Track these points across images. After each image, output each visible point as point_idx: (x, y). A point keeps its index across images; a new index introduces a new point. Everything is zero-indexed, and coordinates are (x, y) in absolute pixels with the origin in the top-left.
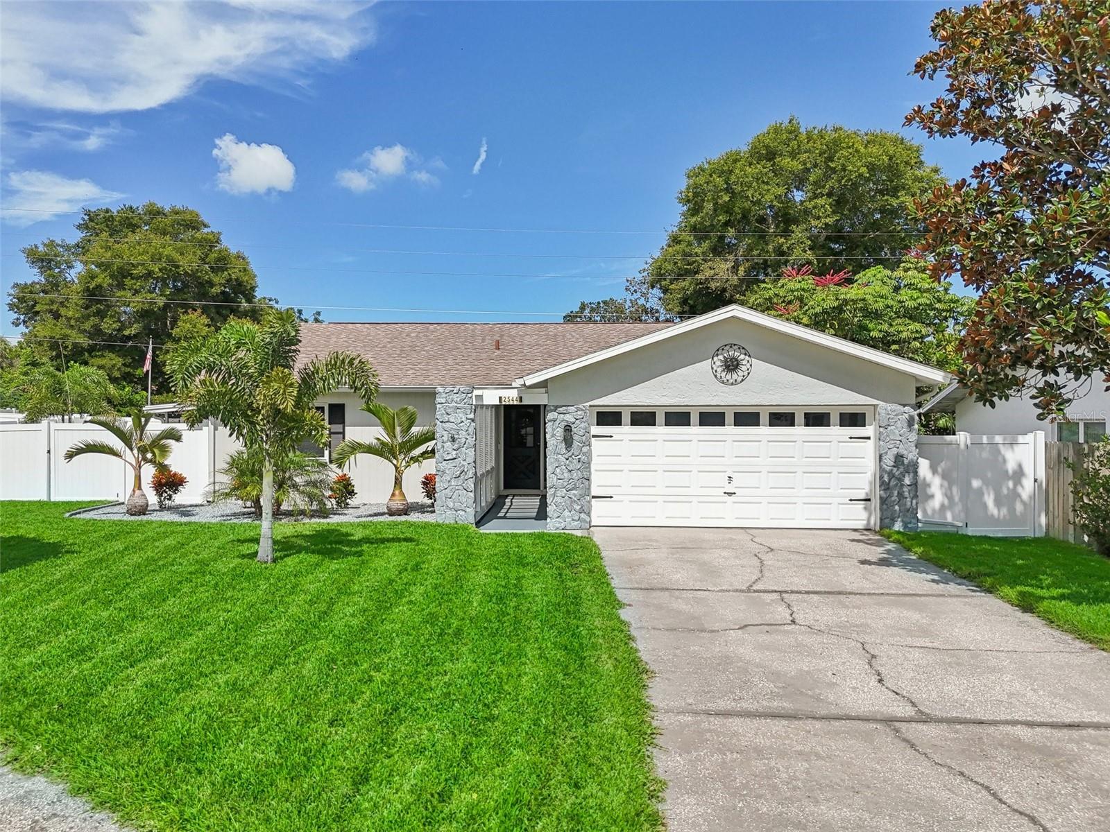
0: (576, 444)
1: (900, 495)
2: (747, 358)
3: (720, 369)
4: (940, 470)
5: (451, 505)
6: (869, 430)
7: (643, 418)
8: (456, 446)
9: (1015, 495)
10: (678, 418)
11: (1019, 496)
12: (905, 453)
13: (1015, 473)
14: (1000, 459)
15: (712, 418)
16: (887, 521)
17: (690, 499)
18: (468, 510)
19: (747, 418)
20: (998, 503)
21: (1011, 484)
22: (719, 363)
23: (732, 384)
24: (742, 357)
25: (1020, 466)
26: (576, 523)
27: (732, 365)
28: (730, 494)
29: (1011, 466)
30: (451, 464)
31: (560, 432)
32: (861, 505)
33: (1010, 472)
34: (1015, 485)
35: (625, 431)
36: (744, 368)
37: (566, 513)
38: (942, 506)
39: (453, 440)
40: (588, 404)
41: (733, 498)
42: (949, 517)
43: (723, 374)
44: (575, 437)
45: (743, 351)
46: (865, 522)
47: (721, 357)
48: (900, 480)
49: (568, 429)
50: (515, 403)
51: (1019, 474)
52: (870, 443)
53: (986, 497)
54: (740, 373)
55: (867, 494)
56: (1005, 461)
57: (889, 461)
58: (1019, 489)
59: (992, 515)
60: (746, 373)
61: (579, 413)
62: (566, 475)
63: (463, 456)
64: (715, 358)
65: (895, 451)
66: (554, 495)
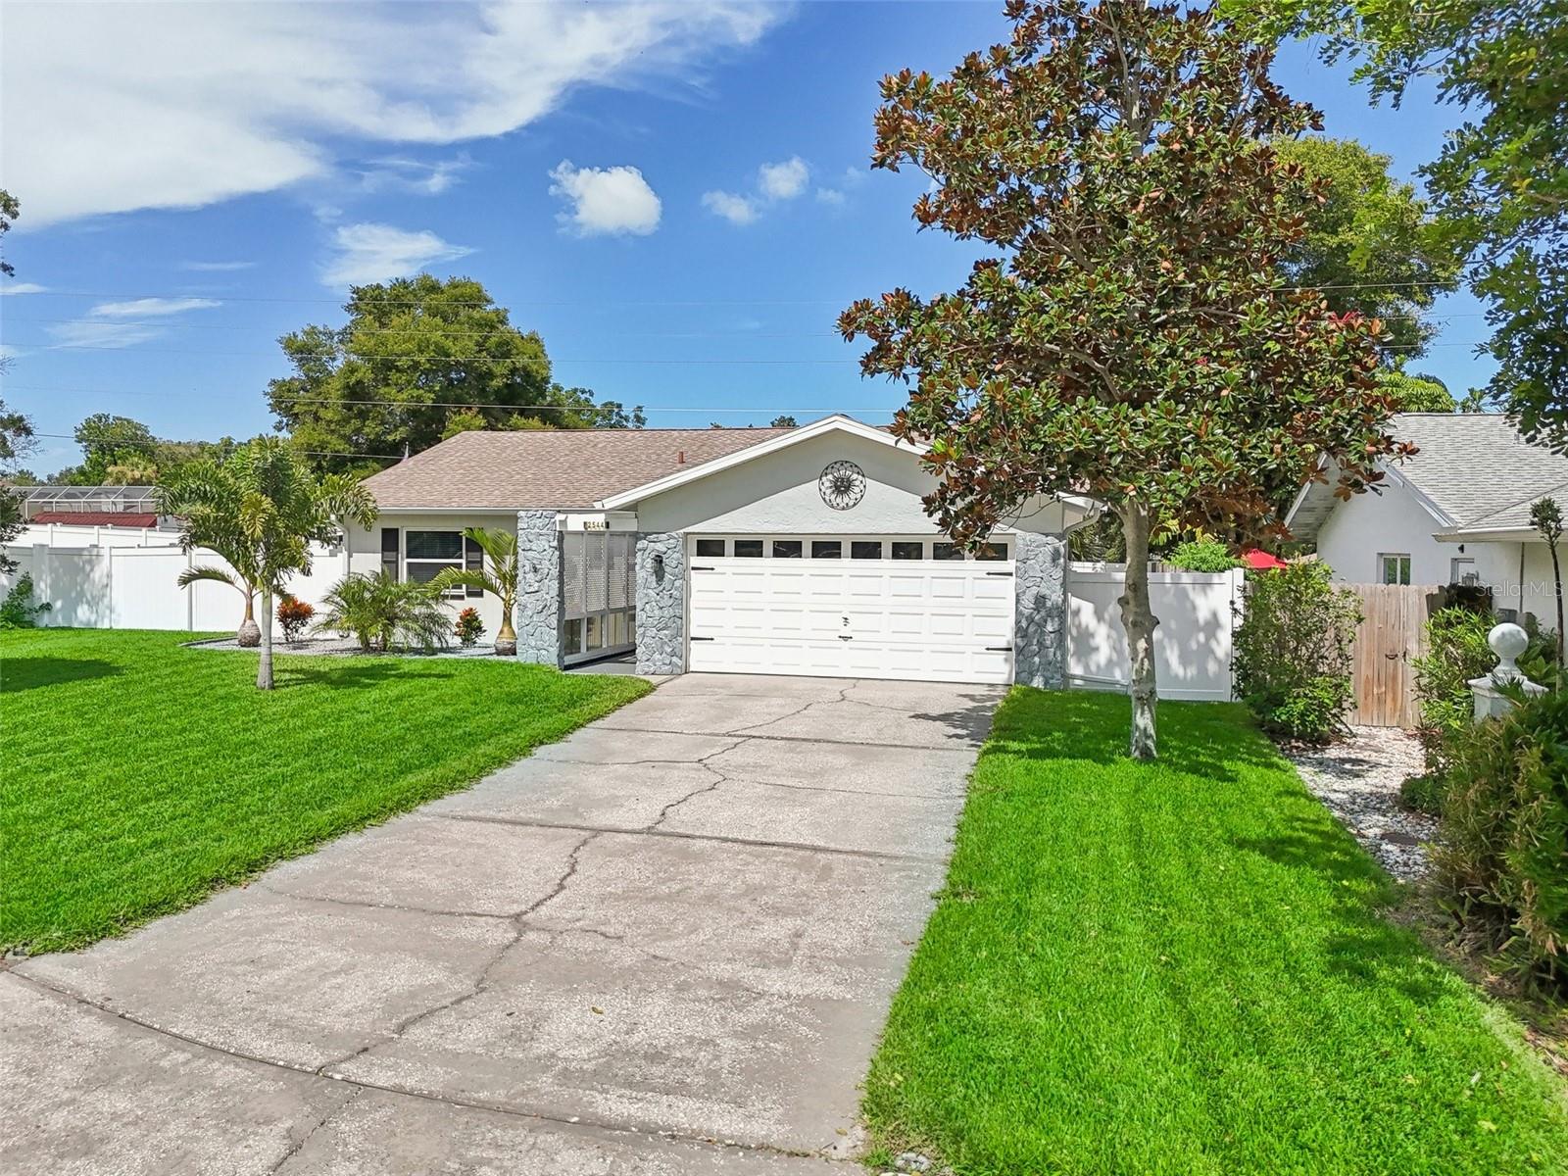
0: (667, 576)
1: (1040, 644)
2: (860, 477)
3: (828, 492)
4: (1106, 616)
5: (533, 644)
6: (1009, 565)
7: (749, 548)
8: (539, 577)
9: (1207, 651)
10: (788, 548)
11: (1212, 652)
12: (1048, 592)
13: (1207, 623)
14: (1188, 605)
15: (826, 549)
16: (1023, 675)
17: (798, 643)
18: (551, 649)
19: (866, 550)
20: (1184, 660)
21: (1202, 637)
22: (828, 484)
23: (843, 509)
24: (855, 476)
25: (1215, 615)
26: (667, 668)
27: (842, 487)
28: (845, 638)
29: (1203, 615)
30: (533, 597)
31: (649, 563)
32: (1003, 655)
33: (1201, 621)
34: (1207, 640)
35: (728, 563)
36: (857, 490)
37: (657, 656)
38: (1110, 662)
39: (536, 570)
40: (682, 531)
41: (849, 643)
42: (1118, 675)
43: (833, 497)
44: (667, 569)
45: (856, 469)
46: (1006, 676)
47: (830, 477)
48: (1041, 625)
49: (659, 560)
50: (602, 529)
51: (1214, 624)
52: (1013, 579)
53: (1168, 652)
54: (852, 496)
55: (1009, 643)
56: (1194, 608)
57: (1028, 603)
58: (1213, 644)
59: (1177, 676)
60: (859, 496)
61: (671, 541)
62: (657, 612)
63: (545, 589)
64: (824, 479)
65: (1034, 590)
66: (644, 635)
